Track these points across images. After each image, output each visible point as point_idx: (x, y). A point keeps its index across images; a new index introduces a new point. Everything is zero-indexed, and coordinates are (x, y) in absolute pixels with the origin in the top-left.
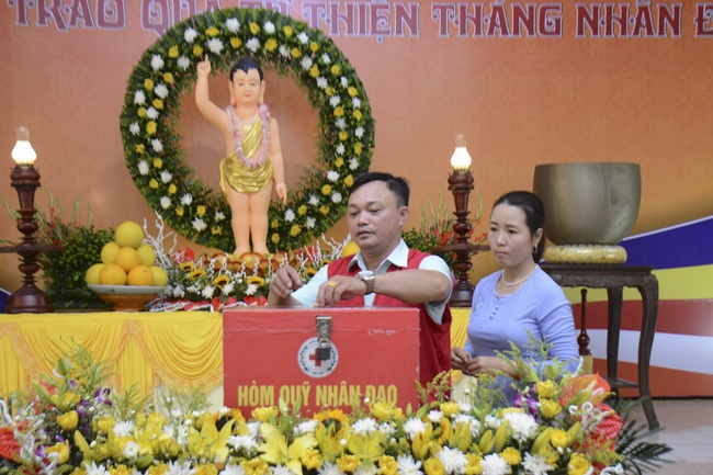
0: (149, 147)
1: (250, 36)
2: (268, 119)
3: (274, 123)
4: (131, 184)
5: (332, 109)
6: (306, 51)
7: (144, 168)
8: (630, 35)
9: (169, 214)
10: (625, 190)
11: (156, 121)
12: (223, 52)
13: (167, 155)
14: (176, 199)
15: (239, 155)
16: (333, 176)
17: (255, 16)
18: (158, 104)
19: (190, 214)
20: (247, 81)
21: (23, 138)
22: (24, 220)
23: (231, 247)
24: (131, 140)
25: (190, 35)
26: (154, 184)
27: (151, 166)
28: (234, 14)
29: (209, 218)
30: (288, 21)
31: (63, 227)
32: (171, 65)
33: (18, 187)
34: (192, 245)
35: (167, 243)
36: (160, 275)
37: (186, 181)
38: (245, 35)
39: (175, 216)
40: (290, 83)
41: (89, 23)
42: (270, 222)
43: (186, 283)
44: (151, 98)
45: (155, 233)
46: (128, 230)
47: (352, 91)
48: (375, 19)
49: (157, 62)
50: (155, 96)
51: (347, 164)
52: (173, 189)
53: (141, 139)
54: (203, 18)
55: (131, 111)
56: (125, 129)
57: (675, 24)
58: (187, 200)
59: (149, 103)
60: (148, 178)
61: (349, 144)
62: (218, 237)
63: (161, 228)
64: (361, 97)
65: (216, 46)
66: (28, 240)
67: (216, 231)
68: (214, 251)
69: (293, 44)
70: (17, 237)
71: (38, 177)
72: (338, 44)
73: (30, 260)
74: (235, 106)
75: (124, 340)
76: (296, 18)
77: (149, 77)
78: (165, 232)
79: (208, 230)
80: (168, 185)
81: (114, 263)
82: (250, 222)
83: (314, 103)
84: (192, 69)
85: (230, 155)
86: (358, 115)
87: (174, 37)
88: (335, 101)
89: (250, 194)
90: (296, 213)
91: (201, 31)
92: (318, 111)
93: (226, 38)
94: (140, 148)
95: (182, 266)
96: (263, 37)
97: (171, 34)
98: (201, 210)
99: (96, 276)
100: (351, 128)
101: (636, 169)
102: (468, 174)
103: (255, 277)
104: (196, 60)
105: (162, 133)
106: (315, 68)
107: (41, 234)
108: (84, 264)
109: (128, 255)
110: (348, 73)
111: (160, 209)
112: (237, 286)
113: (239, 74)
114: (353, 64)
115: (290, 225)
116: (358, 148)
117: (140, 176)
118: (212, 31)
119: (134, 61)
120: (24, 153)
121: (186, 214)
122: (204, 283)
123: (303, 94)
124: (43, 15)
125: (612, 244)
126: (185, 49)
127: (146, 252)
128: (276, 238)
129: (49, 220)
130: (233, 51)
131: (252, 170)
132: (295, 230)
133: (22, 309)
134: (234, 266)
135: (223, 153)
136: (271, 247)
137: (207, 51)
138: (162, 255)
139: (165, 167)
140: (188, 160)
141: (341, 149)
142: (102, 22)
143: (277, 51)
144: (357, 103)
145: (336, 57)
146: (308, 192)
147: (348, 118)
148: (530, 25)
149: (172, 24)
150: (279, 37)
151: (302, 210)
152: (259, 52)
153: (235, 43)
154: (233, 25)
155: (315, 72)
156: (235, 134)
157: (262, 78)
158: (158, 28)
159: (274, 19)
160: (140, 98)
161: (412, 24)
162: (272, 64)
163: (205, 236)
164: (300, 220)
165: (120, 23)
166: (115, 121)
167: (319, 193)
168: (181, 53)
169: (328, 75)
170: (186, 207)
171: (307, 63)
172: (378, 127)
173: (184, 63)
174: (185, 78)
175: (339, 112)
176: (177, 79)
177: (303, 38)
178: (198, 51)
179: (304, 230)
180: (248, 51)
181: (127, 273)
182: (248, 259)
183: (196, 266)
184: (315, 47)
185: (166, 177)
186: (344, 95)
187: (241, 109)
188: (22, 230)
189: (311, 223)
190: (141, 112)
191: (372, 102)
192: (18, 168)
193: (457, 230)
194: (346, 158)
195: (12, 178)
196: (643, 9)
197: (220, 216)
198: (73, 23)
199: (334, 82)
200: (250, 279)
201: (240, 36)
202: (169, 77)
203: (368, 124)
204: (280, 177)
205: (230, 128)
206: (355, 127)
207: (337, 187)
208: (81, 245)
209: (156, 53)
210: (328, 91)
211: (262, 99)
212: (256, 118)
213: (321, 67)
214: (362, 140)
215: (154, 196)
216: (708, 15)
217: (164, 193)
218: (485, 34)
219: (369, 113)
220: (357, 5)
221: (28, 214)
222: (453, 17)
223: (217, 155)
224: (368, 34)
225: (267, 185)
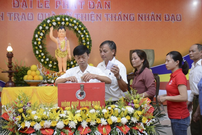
0: (39, 47)
1: (62, 21)
2: (67, 40)
3: (68, 41)
4: (34, 56)
5: (82, 38)
6: (75, 25)
7: (37, 52)
8: (150, 21)
9: (43, 63)
10: (151, 56)
11: (40, 41)
12: (56, 25)
13: (43, 49)
14: (45, 60)
15: (60, 49)
17: (64, 17)
18: (41, 37)
20: (62, 32)
21: (10, 46)
22: (10, 65)
23: (58, 71)
24: (34, 46)
25: (49, 21)
26: (40, 56)
27: (39, 52)
28: (59, 16)
29: (53, 64)
30: (71, 18)
31: (18, 67)
32: (44, 28)
33: (8, 57)
34: (49, 70)
35: (43, 70)
36: (41, 78)
37: (47, 55)
38: (61, 21)
39: (45, 63)
40: (72, 32)
41: (25, 19)
42: (67, 64)
43: (47, 79)
44: (39, 36)
45: (40, 68)
46: (34, 67)
47: (86, 34)
48: (91, 17)
49: (41, 28)
50: (40, 36)
52: (44, 57)
53: (37, 45)
54: (52, 18)
55: (35, 39)
56: (33, 43)
57: (160, 18)
58: (47, 60)
59: (39, 37)
60: (38, 55)
62: (55, 68)
63: (41, 66)
64: (88, 35)
65: (54, 24)
67: (55, 67)
68: (54, 72)
69: (72, 23)
70: (8, 69)
71: (13, 55)
72: (83, 23)
73: (10, 74)
74: (59, 37)
75: (33, 93)
76: (73, 17)
77: (39, 31)
78: (42, 67)
79: (52, 67)
80: (43, 56)
81: (30, 75)
82: (62, 65)
83: (77, 36)
84: (49, 29)
85: (58, 49)
86: (88, 39)
87: (45, 22)
88: (82, 36)
89: (62, 58)
90: (73, 62)
91: (51, 20)
92: (78, 38)
93: (57, 22)
94: (37, 48)
95: (46, 75)
96: (65, 22)
97: (44, 21)
98: (51, 62)
99: (26, 78)
100: (86, 42)
101: (153, 51)
104: (50, 27)
105: (42, 44)
106: (78, 28)
107: (13, 69)
108: (23, 75)
109: (34, 73)
110: (85, 29)
111: (41, 62)
113: (60, 30)
114: (86, 27)
115: (72, 65)
116: (88, 47)
117: (36, 54)
118: (54, 20)
119: (36, 28)
120: (10, 49)
121: (47, 63)
122: (51, 79)
123: (75, 34)
124: (15, 18)
126: (47, 25)
127: (38, 72)
128: (68, 68)
129: (15, 65)
130: (58, 25)
131: (63, 52)
133: (9, 86)
134: (59, 75)
135: (56, 48)
137: (52, 25)
138: (41, 72)
139: (42, 52)
140: (48, 50)
142: (28, 19)
143: (69, 25)
144: (87, 36)
145: (82, 26)
147: (85, 40)
148: (127, 18)
149: (44, 19)
150: (69, 21)
151: (75, 62)
152: (65, 25)
153: (59, 23)
154: (58, 19)
155: (78, 29)
156: (59, 44)
157: (65, 31)
158: (41, 20)
159: (68, 17)
160: (37, 36)
161: (100, 18)
162: (68, 28)
163: (52, 68)
164: (74, 64)
165: (32, 19)
166: (31, 42)
168: (46, 25)
170: (47, 61)
171: (76, 27)
172: (92, 42)
173: (47, 28)
174: (47, 31)
175: (83, 38)
176: (45, 32)
177: (75, 22)
178: (50, 25)
180: (62, 25)
181: (33, 77)
182: (62, 73)
183: (50, 75)
184: (77, 23)
185: (43, 54)
186: (84, 34)
187: (60, 38)
188: (9, 67)
189: (77, 65)
190: (37, 39)
191: (91, 36)
192: (8, 53)
195: (7, 55)
196: (153, 15)
197: (55, 63)
198: (22, 19)
199: (82, 31)
201: (60, 21)
202: (43, 31)
203: (90, 41)
204: (70, 54)
205: (58, 43)
206: (87, 42)
208: (22, 71)
209: (41, 26)
210: (81, 34)
211: (65, 36)
212: (64, 40)
213: (79, 28)
214: (89, 45)
215: (40, 59)
216: (167, 17)
217: (42, 58)
218: (117, 20)
219: (90, 38)
220: (87, 14)
221: (10, 63)
222: (109, 16)
223: (55, 49)
224: (90, 21)
225: (67, 56)
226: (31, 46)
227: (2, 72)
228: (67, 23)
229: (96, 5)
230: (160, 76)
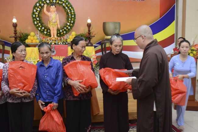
0: (36, 19)
2: (56, 14)
3: (58, 15)
4: (34, 26)
5: (68, 12)
6: (64, 2)
7: (36, 23)
9: (40, 31)
10: (118, 26)
11: (38, 15)
12: (49, 3)
13: (40, 20)
14: (41, 28)
15: (51, 21)
16: (68, 24)
18: (38, 12)
19: (44, 31)
20: (53, 8)
21: (14, 18)
22: (15, 32)
24: (33, 18)
26: (37, 25)
27: (37, 22)
31: (22, 33)
32: (40, 5)
33: (14, 26)
34: (44, 36)
35: (40, 36)
36: (38, 41)
37: (43, 25)
39: (41, 31)
40: (61, 7)
42: (57, 32)
44: (37, 11)
45: (38, 34)
46: (32, 34)
47: (72, 9)
49: (38, 4)
50: (37, 10)
51: (71, 22)
52: (41, 26)
53: (35, 18)
55: (33, 13)
56: (32, 16)
58: (43, 28)
59: (36, 12)
60: (36, 25)
61: (71, 18)
63: (39, 33)
64: (73, 10)
66: (15, 35)
67: (48, 34)
68: (47, 37)
69: (61, 1)
70: (14, 35)
71: (17, 25)
72: (69, 1)
73: (16, 38)
74: (51, 12)
75: (31, 52)
77: (36, 7)
78: (39, 34)
79: (47, 34)
80: (40, 26)
81: (30, 39)
82: (54, 32)
83: (65, 11)
85: (50, 20)
86: (73, 13)
87: (41, 0)
88: (69, 11)
89: (53, 27)
90: (62, 30)
92: (66, 12)
93: (50, 0)
94: (35, 19)
95: (42, 40)
98: (46, 30)
99: (27, 41)
101: (120, 23)
102: (90, 24)
103: (54, 41)
105: (39, 17)
107: (18, 35)
108: (25, 39)
109: (32, 38)
110: (71, 6)
111: (39, 30)
112: (51, 43)
113: (51, 6)
114: (72, 5)
115: (61, 33)
116: (73, 19)
117: (35, 24)
119: (34, 4)
120: (15, 21)
121: (43, 31)
123: (63, 9)
127: (35, 37)
128: (59, 35)
129: (20, 32)
130: (51, 2)
131: (54, 23)
132: (62, 33)
134: (50, 40)
138: (39, 38)
139: (39, 22)
140: (43, 21)
141: (70, 19)
143: (59, 2)
144: (72, 11)
145: (69, 3)
146: (64, 27)
147: (71, 14)
151: (63, 30)
152: (55, 3)
155: (65, 6)
156: (51, 17)
157: (55, 7)
160: (35, 11)
162: (58, 4)
164: (63, 32)
167: (66, 27)
168: (42, 3)
169: (67, 6)
170: (43, 29)
171: (64, 4)
172: (76, 16)
173: (42, 5)
174: (42, 7)
175: (69, 13)
177: (63, 0)
178: (45, 2)
179: (64, 33)
180: (54, 3)
181: (32, 41)
182: (53, 38)
185: (39, 24)
186: (70, 10)
187: (52, 13)
188: (15, 34)
189: (65, 32)
190: (35, 13)
191: (75, 11)
192: (14, 23)
193: (88, 33)
194: (71, 21)
195: (13, 25)
197: (49, 31)
199: (68, 8)
200: (53, 42)
202: (40, 7)
203: (75, 15)
204: (59, 24)
205: (50, 16)
206: (72, 15)
207: (69, 26)
208: (25, 36)
209: (38, 3)
210: (67, 9)
211: (55, 11)
212: (54, 14)
213: (66, 5)
214: (74, 18)
215: (38, 27)
217: (39, 27)
219: (75, 13)
221: (15, 31)
223: (48, 20)
225: (56, 26)
226: (31, 18)
227: (10, 37)
228: (57, 1)
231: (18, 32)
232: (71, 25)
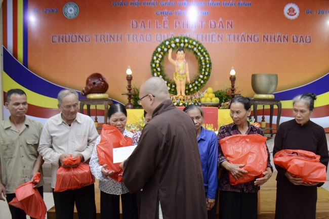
0: (157, 70)
1: (181, 43)
2: (185, 63)
3: (187, 64)
5: (201, 60)
6: (195, 46)
7: (155, 75)
8: (276, 42)
10: (274, 81)
11: (159, 63)
12: (175, 47)
13: (161, 72)
16: (201, 76)
17: (183, 38)
18: (159, 59)
20: (181, 54)
21: (129, 68)
23: (176, 94)
24: (153, 68)
25: (167, 43)
27: (157, 74)
28: (178, 38)
29: (171, 87)
30: (191, 39)
32: (162, 50)
33: (128, 80)
37: (166, 78)
38: (180, 43)
40: (191, 53)
41: (144, 41)
44: (157, 58)
47: (206, 56)
48: (212, 38)
49: (159, 50)
51: (205, 74)
53: (155, 68)
54: (170, 39)
55: (153, 61)
56: (151, 65)
57: (287, 40)
59: (157, 59)
61: (205, 69)
62: (173, 91)
64: (208, 57)
65: (173, 45)
66: (130, 92)
67: (173, 90)
68: (172, 95)
69: (192, 44)
70: (127, 91)
71: (132, 78)
72: (203, 44)
73: (130, 96)
74: (178, 60)
76: (193, 38)
77: (157, 53)
79: (171, 90)
82: (181, 88)
83: (197, 58)
84: (168, 51)
85: (176, 71)
86: (208, 62)
88: (202, 58)
89: (181, 81)
90: (192, 85)
91: (170, 42)
92: (198, 60)
93: (176, 43)
94: (155, 70)
96: (184, 43)
97: (163, 43)
98: (169, 85)
101: (276, 76)
102: (234, 76)
103: (182, 101)
104: (168, 49)
105: (160, 66)
107: (132, 91)
110: (205, 51)
112: (177, 103)
113: (179, 52)
114: (207, 49)
115: (190, 89)
116: (208, 70)
118: (172, 42)
119: (154, 49)
120: (129, 72)
123: (194, 56)
124: (133, 39)
125: (271, 94)
126: (166, 46)
128: (187, 92)
129: (134, 88)
130: (177, 47)
131: (181, 75)
132: (192, 90)
133: (128, 108)
134: (177, 98)
135: (175, 71)
136: (186, 94)
137: (171, 47)
139: (161, 74)
140: (166, 72)
141: (203, 70)
142: (146, 40)
143: (188, 47)
144: (207, 58)
145: (202, 48)
146: (195, 80)
147: (205, 62)
148: (251, 39)
149: (163, 40)
150: (188, 43)
151: (194, 85)
152: (184, 47)
153: (178, 45)
154: (177, 40)
155: (197, 51)
156: (178, 66)
157: (184, 53)
158: (160, 42)
159: (187, 39)
160: (155, 58)
161: (222, 39)
162: (187, 50)
164: (193, 87)
165: (151, 40)
166: (149, 64)
167: (198, 81)
169: (200, 52)
171: (195, 49)
172: (213, 65)
173: (166, 50)
174: (165, 53)
175: (203, 61)
176: (164, 54)
177: (194, 43)
178: (169, 47)
179: (194, 90)
180: (181, 46)
182: (180, 97)
186: (204, 57)
189: (196, 88)
190: (155, 61)
192: (128, 76)
193: (232, 90)
194: (205, 72)
195: (127, 78)
196: (279, 36)
197: (173, 86)
198: (140, 41)
199: (202, 53)
200: (181, 101)
202: (162, 53)
203: (210, 64)
204: (188, 77)
205: (176, 65)
206: (207, 64)
207: (202, 79)
209: (159, 47)
210: (200, 56)
211: (184, 58)
212: (183, 63)
213: (199, 50)
214: (209, 68)
216: (295, 38)
218: (240, 41)
219: (210, 61)
220: (208, 35)
221: (130, 86)
222: (232, 37)
223: (173, 71)
224: (211, 41)
225: (185, 78)
226: (150, 68)
227: (122, 94)
228: (186, 45)
229: (218, 25)
230: (282, 102)
231: (132, 87)
232: (205, 78)
